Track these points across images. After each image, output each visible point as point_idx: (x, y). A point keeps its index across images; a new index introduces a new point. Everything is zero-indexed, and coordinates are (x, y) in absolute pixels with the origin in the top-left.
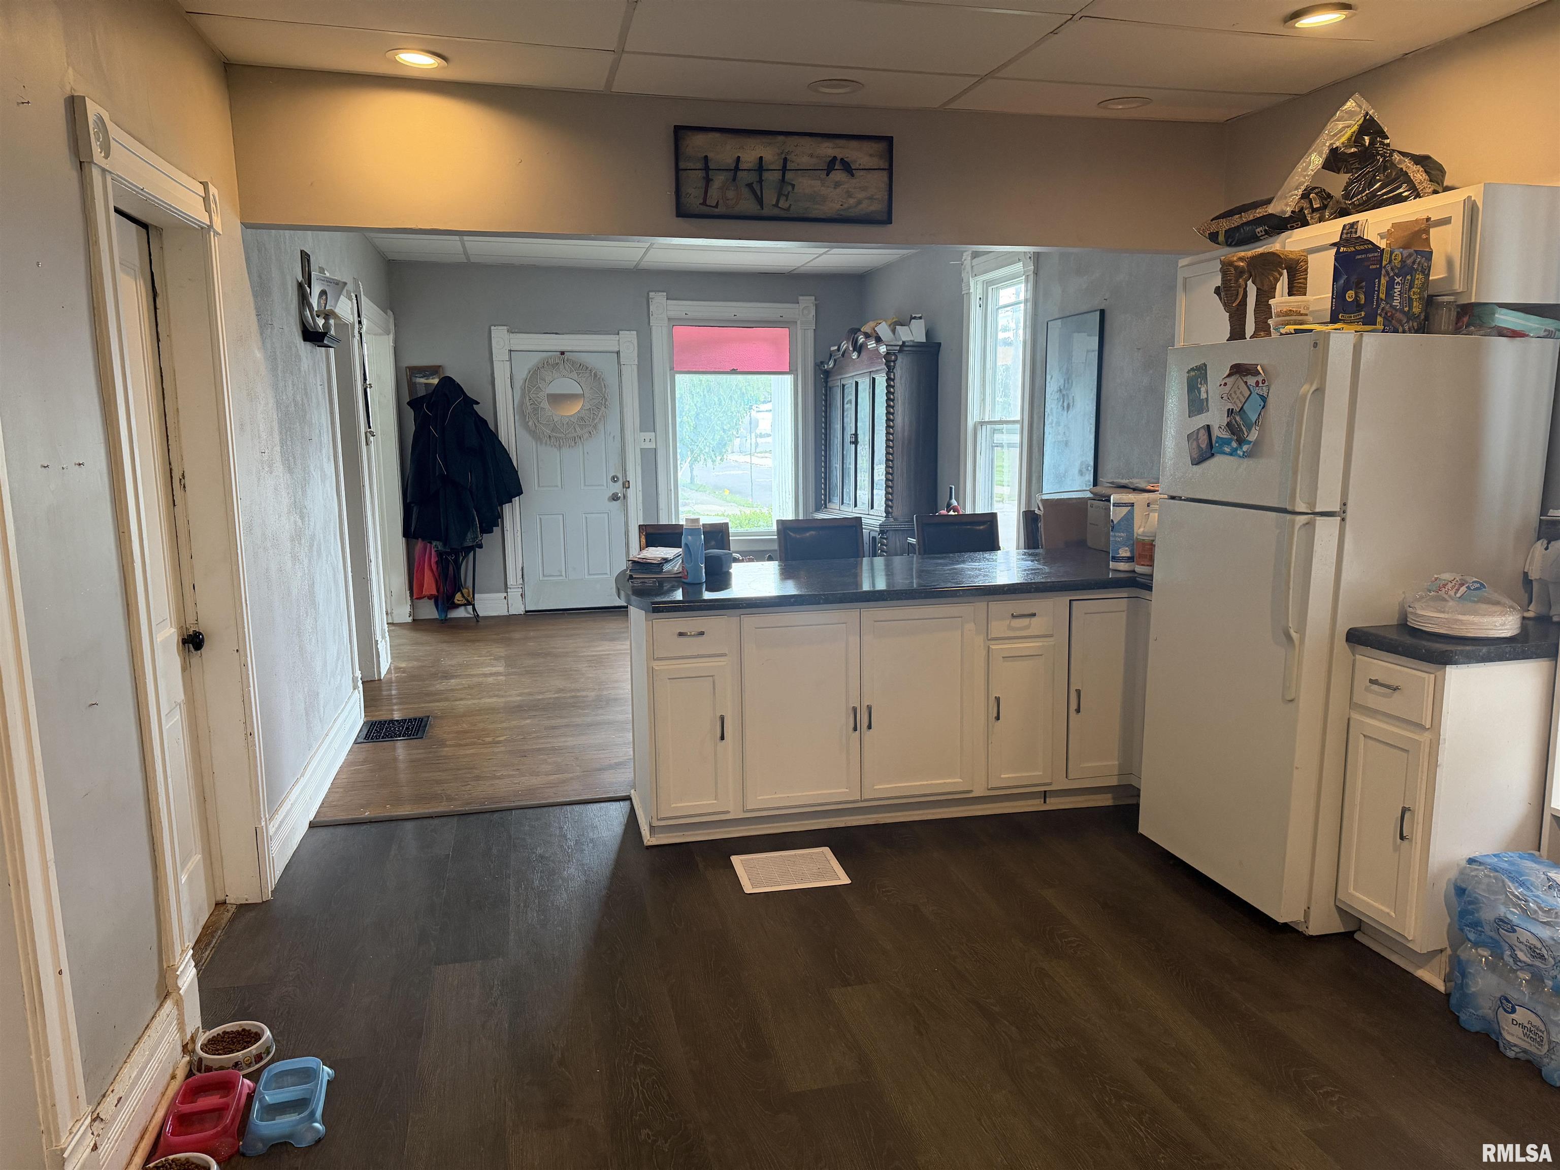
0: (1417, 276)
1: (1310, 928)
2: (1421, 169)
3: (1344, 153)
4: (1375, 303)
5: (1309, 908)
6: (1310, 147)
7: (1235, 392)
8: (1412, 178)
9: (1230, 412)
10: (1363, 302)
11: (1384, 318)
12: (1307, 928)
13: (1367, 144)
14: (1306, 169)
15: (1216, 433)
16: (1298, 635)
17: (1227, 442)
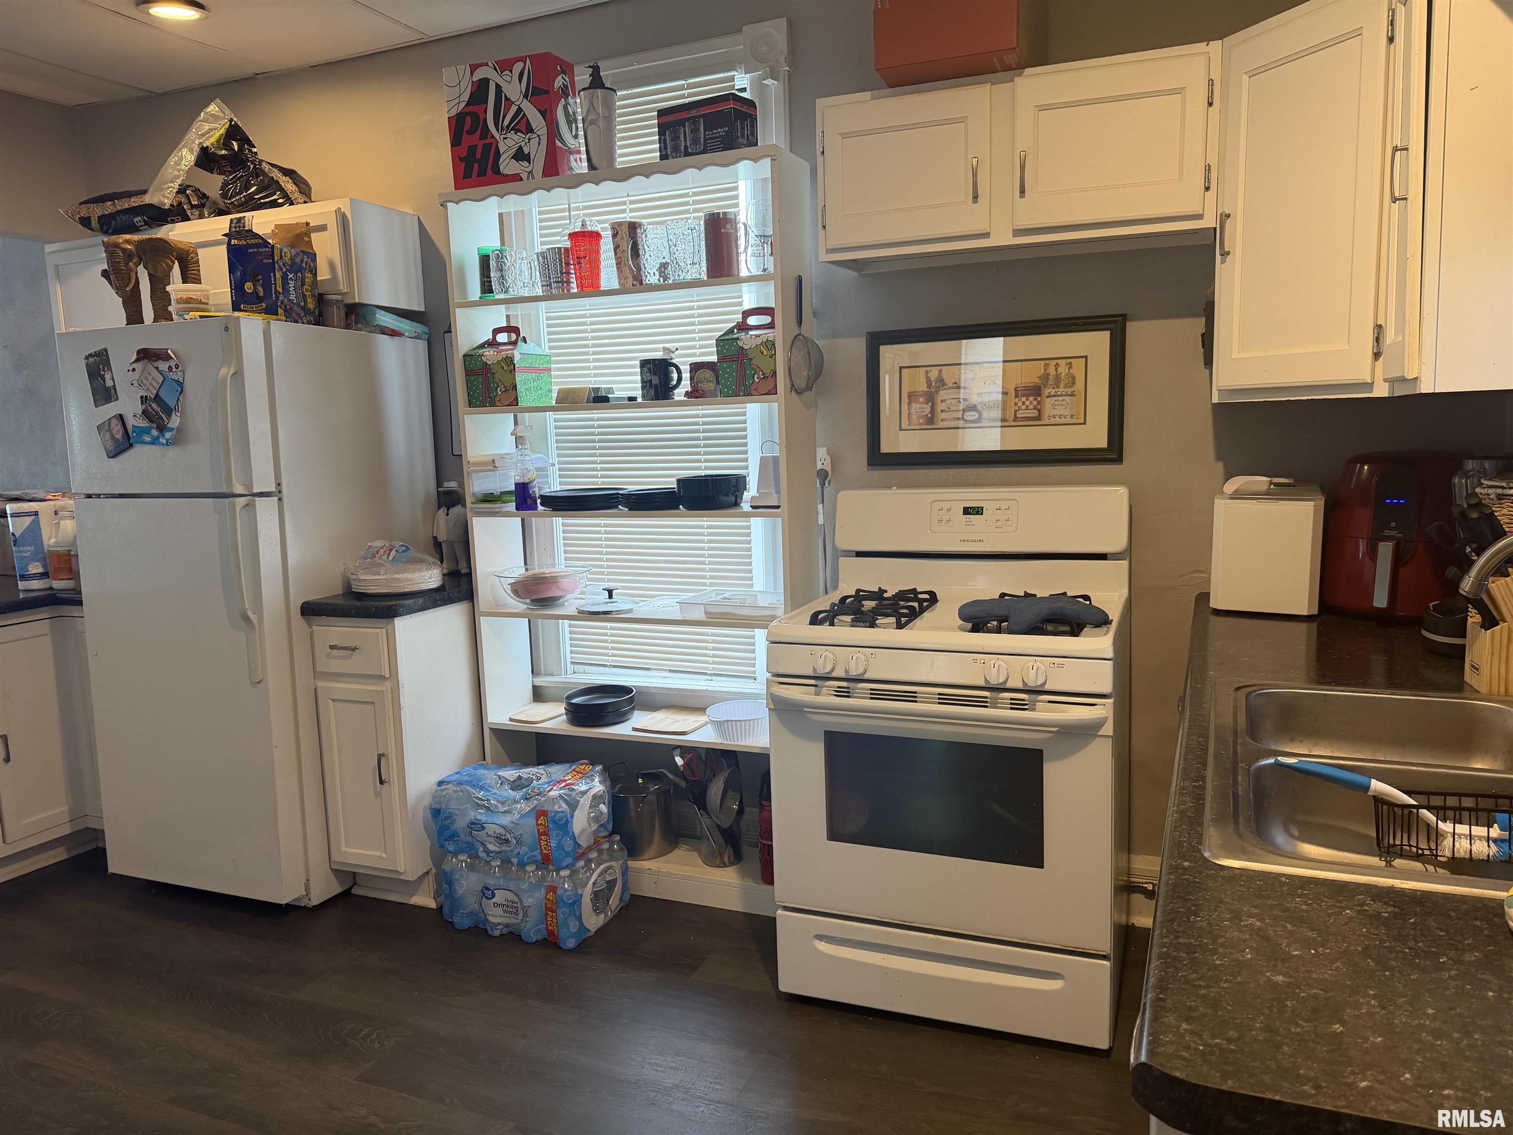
0: (307, 275)
1: (312, 899)
2: (290, 181)
3: (214, 154)
4: (274, 296)
5: (308, 880)
6: (179, 142)
7: (147, 379)
8: (284, 187)
9: (144, 399)
10: (262, 294)
11: (285, 310)
12: (309, 900)
13: (236, 149)
14: (178, 163)
15: (131, 422)
16: (256, 616)
17: (147, 431)
